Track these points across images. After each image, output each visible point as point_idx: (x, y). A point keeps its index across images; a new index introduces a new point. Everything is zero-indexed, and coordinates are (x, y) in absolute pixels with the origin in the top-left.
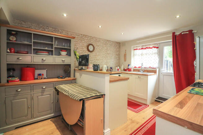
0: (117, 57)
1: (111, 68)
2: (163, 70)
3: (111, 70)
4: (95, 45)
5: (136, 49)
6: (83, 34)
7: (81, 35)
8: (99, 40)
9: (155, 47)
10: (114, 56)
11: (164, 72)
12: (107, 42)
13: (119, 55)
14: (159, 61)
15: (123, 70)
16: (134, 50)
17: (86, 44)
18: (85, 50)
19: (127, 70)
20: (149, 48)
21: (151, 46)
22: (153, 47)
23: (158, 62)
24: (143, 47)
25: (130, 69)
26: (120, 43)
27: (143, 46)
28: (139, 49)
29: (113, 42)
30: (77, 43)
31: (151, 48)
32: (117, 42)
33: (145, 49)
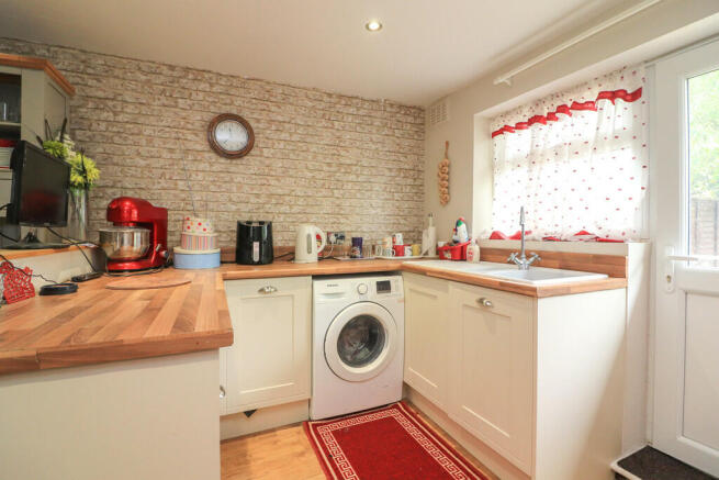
0: (403, 182)
1: (357, 242)
2: (685, 254)
3: (358, 254)
4: (258, 121)
5: (501, 132)
6: (183, 64)
7: (172, 68)
8: (286, 96)
9: (613, 96)
10: (384, 179)
11: (693, 266)
12: (338, 103)
13: (417, 172)
14: (648, 189)
15: (432, 254)
16: (495, 134)
17: (198, 118)
18: (199, 147)
19: (448, 255)
20: (577, 106)
21: (590, 95)
22: (602, 96)
23: (639, 195)
24: (538, 113)
25: (463, 249)
26: (421, 110)
27: (538, 102)
28: (520, 126)
29: (377, 102)
30: (144, 110)
31: (588, 106)
32: (401, 106)
33: (551, 117)
